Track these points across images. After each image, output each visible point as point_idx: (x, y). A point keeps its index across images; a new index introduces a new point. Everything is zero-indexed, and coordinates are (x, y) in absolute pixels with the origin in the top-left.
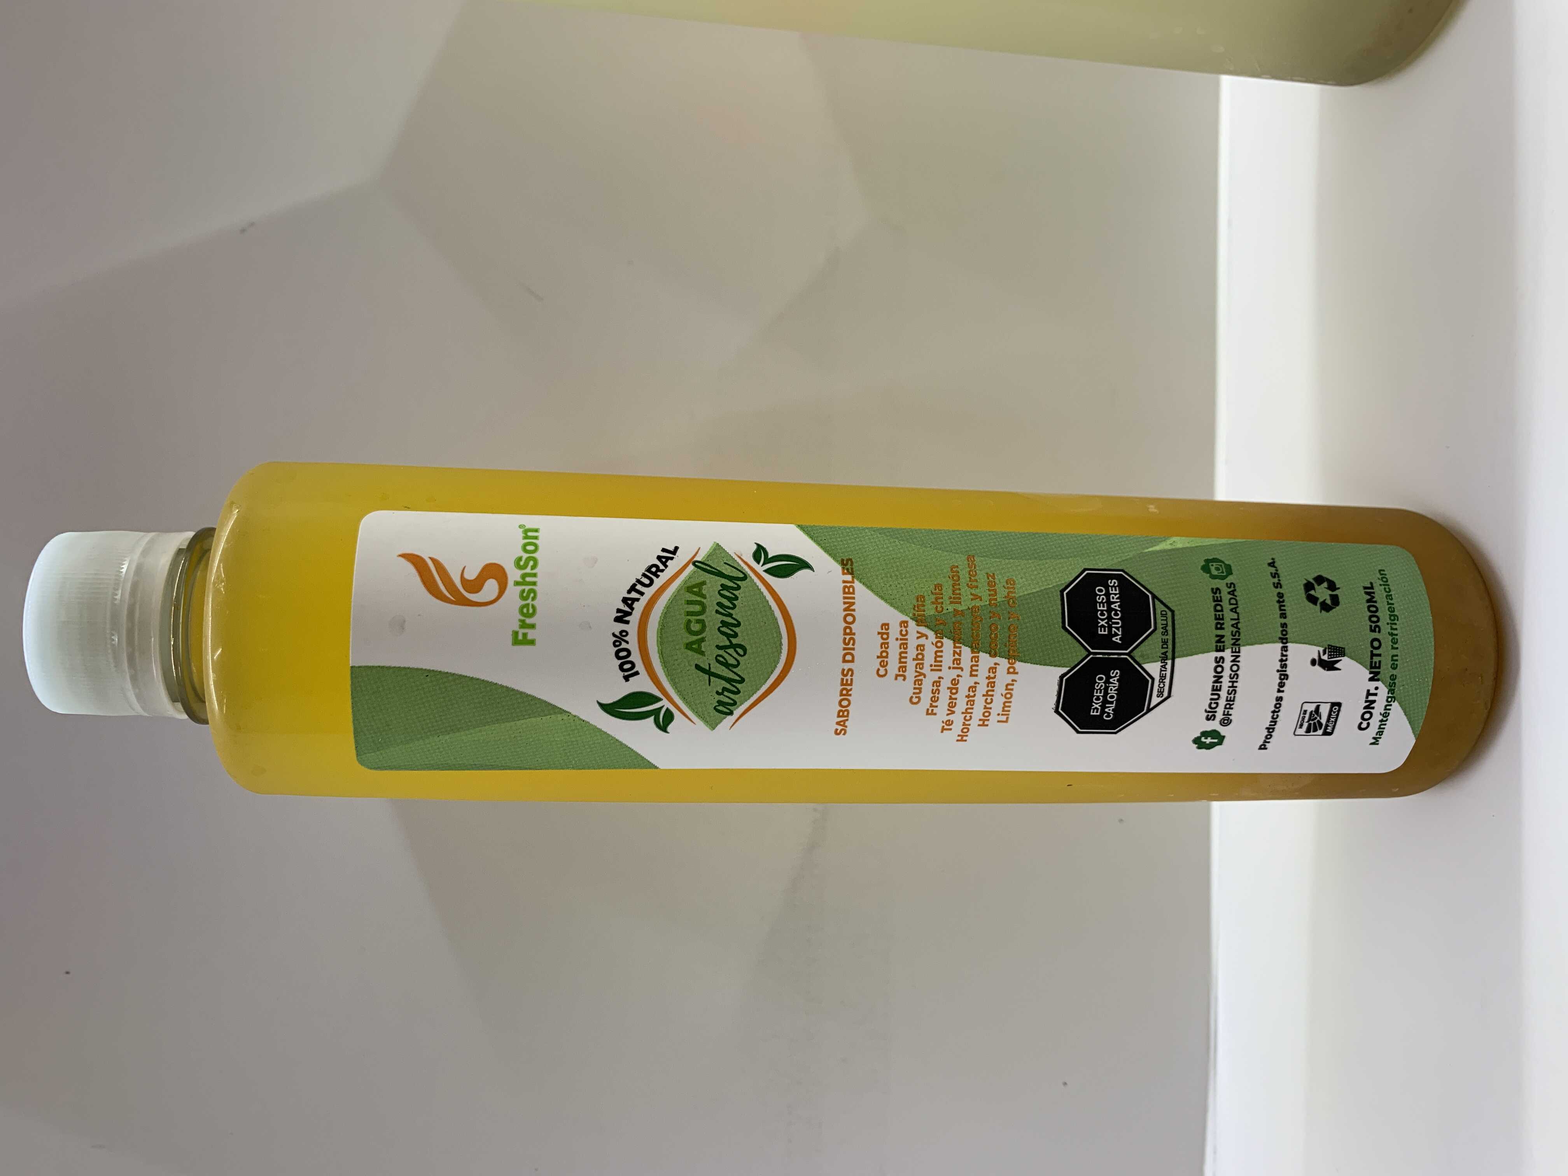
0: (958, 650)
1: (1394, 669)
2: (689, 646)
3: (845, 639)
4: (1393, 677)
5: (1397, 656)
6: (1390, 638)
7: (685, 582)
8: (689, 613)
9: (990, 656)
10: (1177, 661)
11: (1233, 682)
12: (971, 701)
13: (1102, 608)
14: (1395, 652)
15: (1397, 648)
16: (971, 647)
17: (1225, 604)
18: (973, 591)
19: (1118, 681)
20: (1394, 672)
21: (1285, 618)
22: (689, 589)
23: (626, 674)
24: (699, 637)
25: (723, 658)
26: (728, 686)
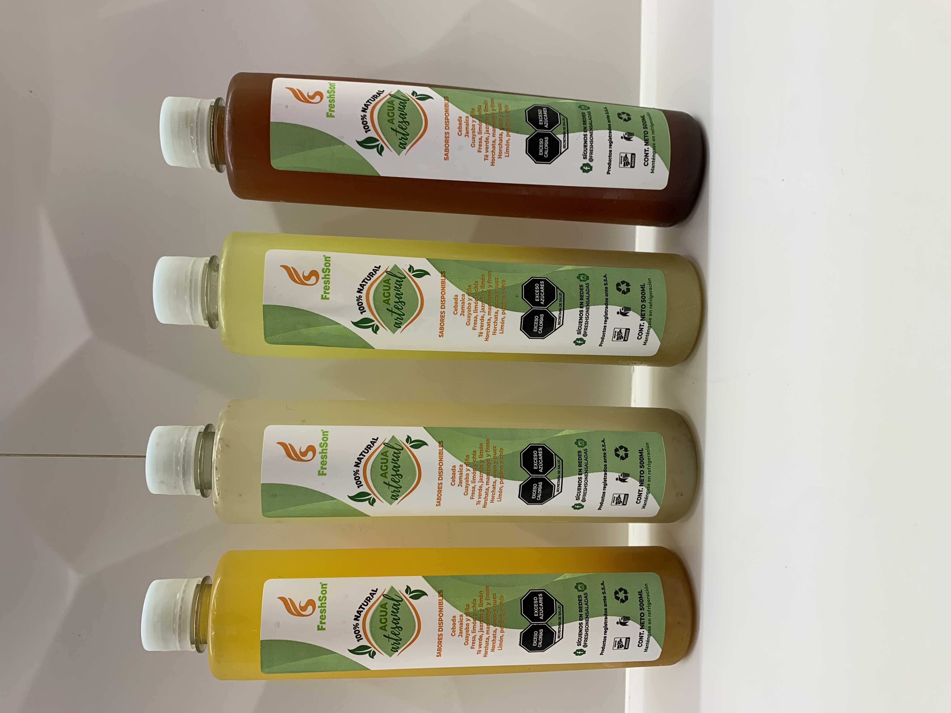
0: (482, 625)
1: (650, 624)
2: (381, 628)
3: (439, 623)
4: (650, 627)
5: (651, 619)
6: (648, 612)
7: (380, 603)
8: (381, 616)
9: (494, 626)
10: (564, 625)
11: (587, 632)
12: (487, 643)
13: (536, 606)
14: (650, 618)
15: (651, 616)
16: (487, 623)
17: (583, 602)
18: (488, 602)
19: (542, 633)
20: (650, 625)
21: (606, 606)
22: (381, 606)
23: (358, 639)
24: (385, 624)
25: (394, 632)
26: (396, 642)
